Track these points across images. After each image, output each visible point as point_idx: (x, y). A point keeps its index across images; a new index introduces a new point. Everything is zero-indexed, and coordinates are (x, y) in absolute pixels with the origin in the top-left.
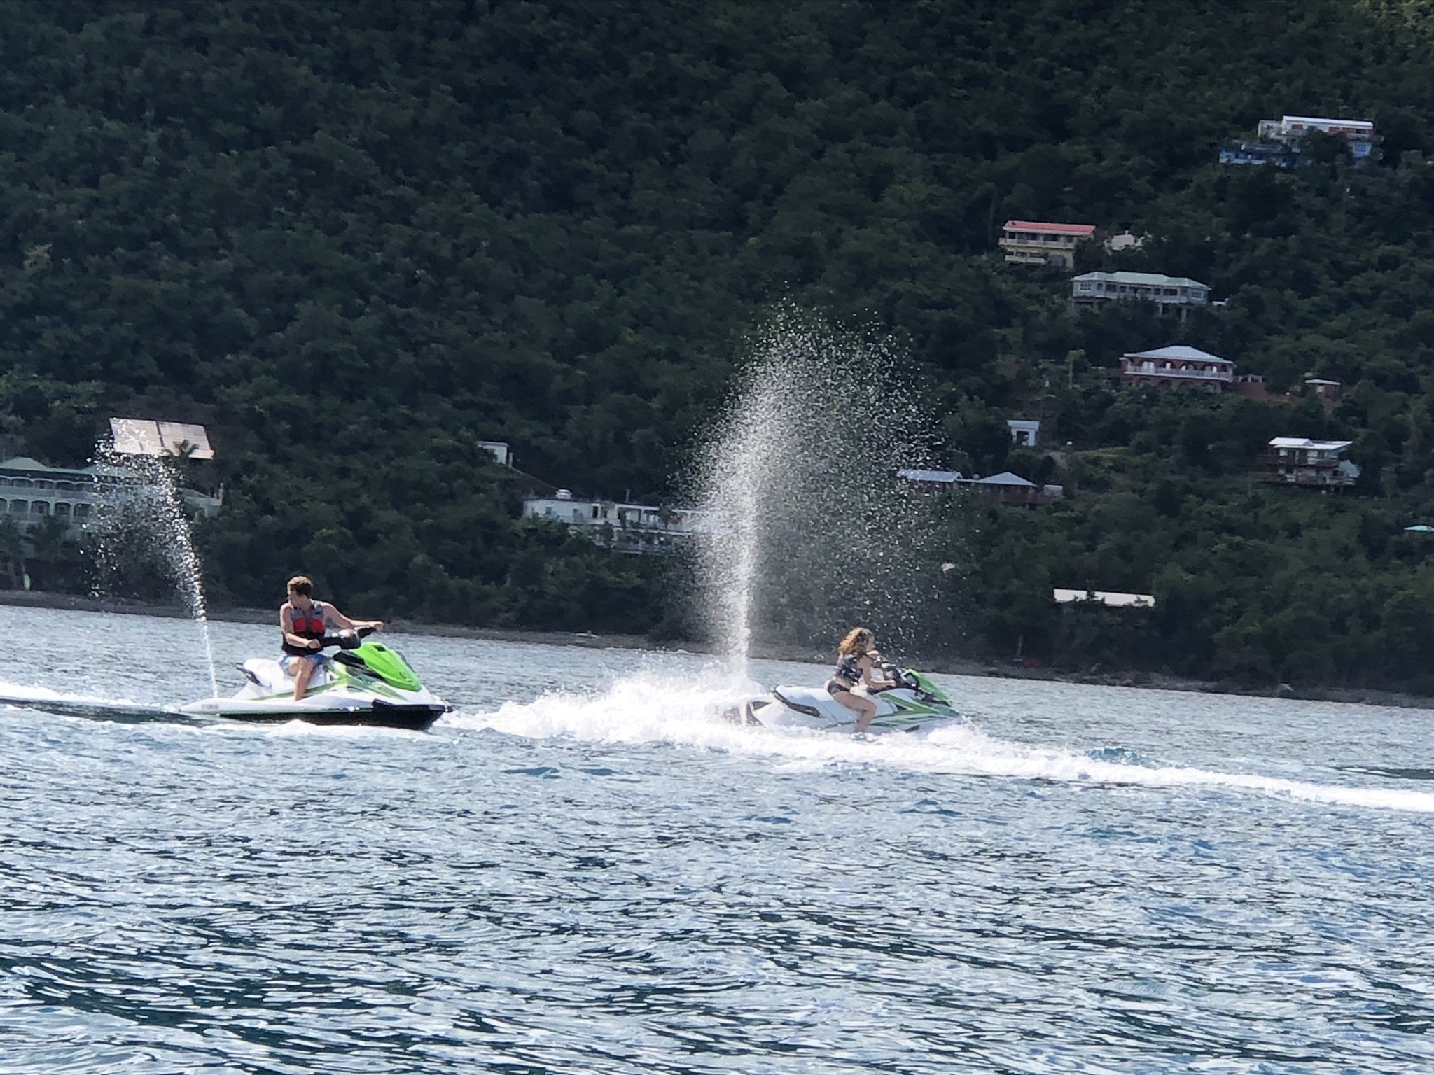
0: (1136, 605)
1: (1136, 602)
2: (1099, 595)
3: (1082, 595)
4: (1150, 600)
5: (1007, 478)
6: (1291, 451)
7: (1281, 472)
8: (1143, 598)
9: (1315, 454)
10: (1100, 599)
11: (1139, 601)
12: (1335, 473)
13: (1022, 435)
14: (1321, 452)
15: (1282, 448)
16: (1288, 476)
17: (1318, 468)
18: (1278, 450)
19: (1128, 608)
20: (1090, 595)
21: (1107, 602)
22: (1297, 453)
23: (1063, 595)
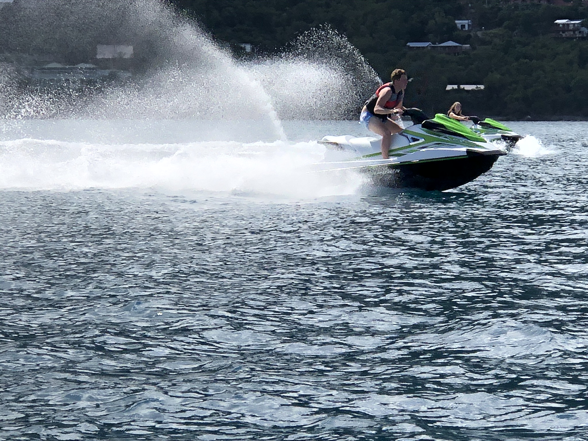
0: (476, 89)
1: (476, 88)
2: (462, 86)
3: (455, 87)
4: (482, 87)
5: (451, 43)
6: (563, 24)
7: (561, 33)
8: (479, 86)
9: (572, 25)
10: (462, 88)
11: (477, 87)
12: (580, 32)
13: (463, 26)
14: (574, 24)
15: (560, 24)
16: (563, 34)
17: (574, 31)
18: (559, 24)
19: (473, 90)
20: (459, 87)
21: (465, 89)
22: (566, 25)
23: (449, 87)
